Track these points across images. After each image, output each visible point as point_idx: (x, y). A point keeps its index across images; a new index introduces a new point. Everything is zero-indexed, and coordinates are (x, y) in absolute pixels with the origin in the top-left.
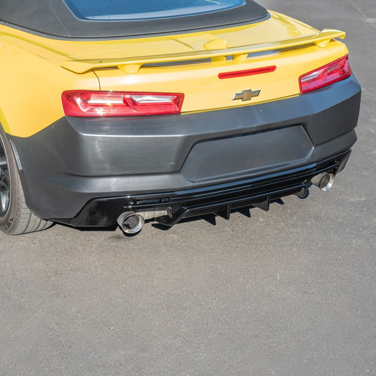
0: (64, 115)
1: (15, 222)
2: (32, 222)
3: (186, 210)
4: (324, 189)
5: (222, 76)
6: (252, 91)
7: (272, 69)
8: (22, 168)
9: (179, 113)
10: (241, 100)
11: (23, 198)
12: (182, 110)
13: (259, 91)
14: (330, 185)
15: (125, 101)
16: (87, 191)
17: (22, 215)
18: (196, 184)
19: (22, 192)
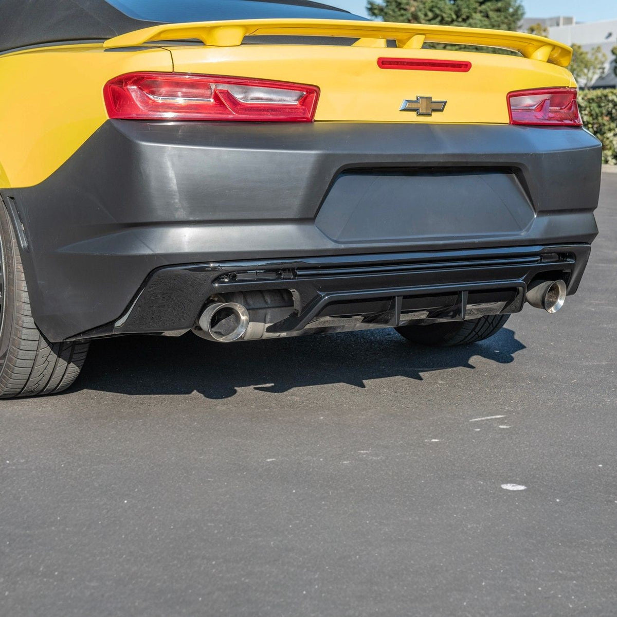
0: (108, 118)
1: (10, 360)
2: (40, 360)
3: (324, 296)
4: (553, 310)
5: (384, 63)
6: (433, 100)
7: (464, 67)
8: (26, 245)
9: (310, 121)
10: (414, 113)
11: (28, 307)
12: (316, 118)
13: (445, 103)
14: (561, 302)
15: (216, 97)
16: (147, 252)
17: (23, 342)
18: (343, 246)
19: (25, 296)
